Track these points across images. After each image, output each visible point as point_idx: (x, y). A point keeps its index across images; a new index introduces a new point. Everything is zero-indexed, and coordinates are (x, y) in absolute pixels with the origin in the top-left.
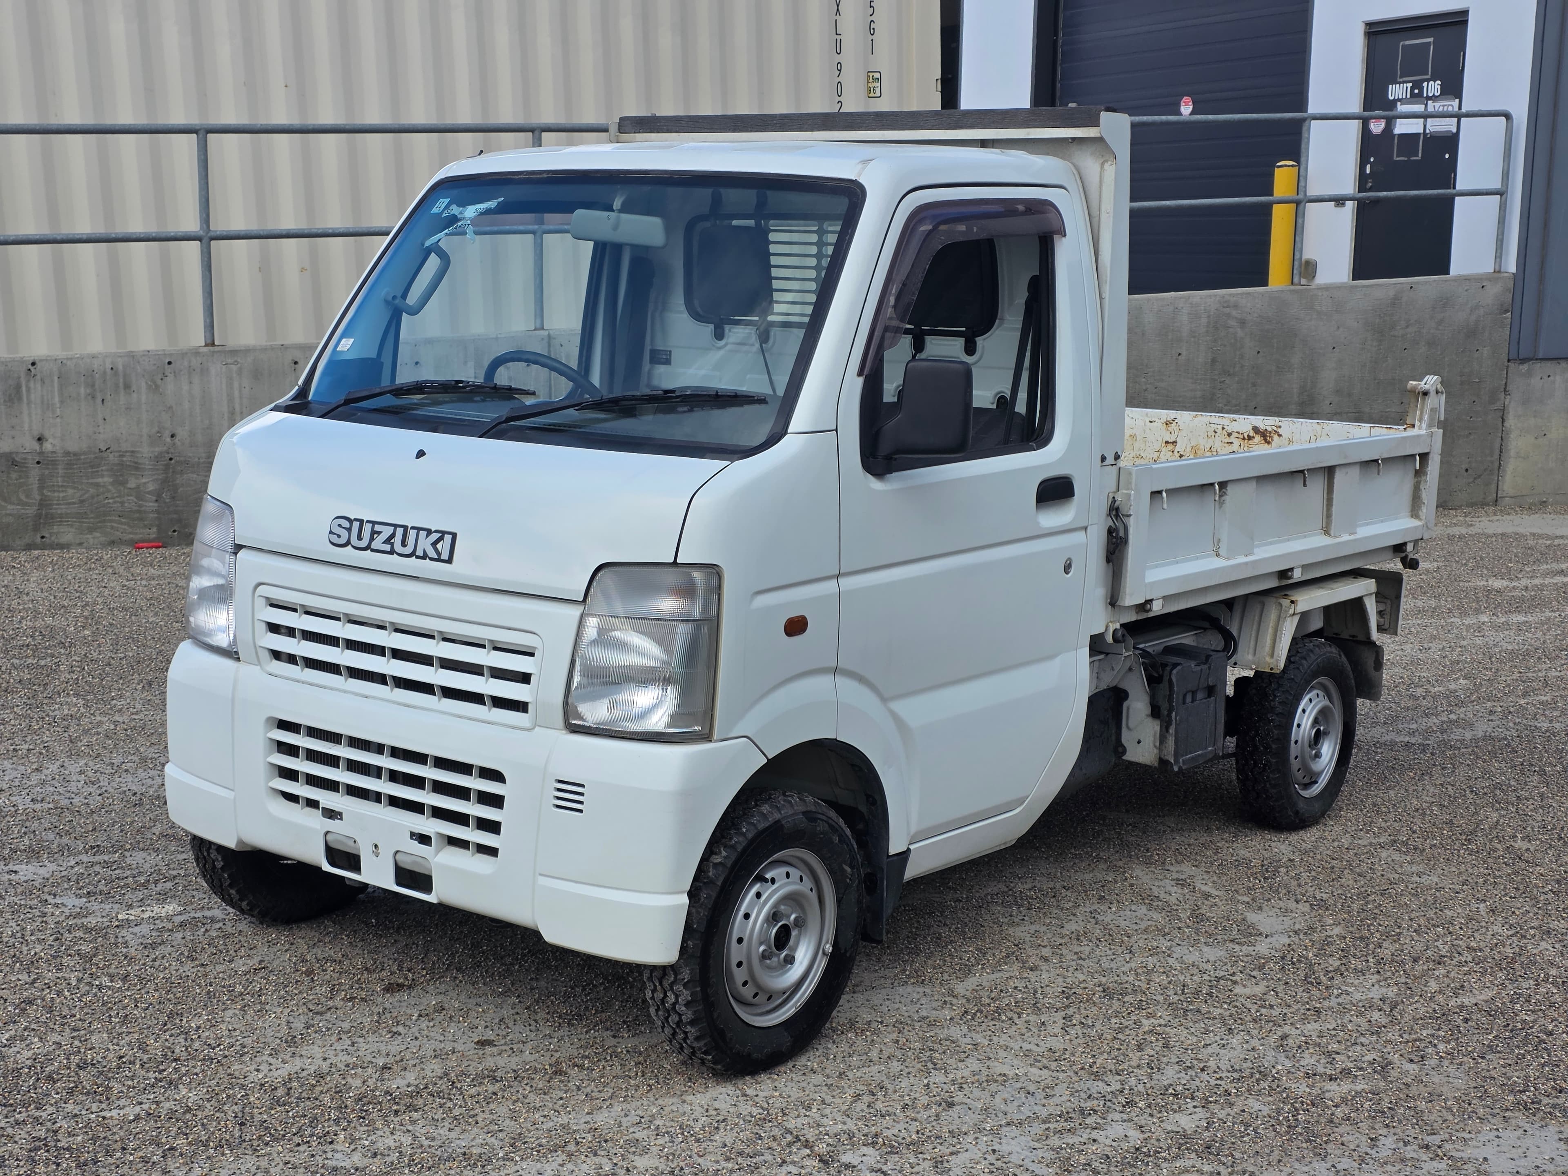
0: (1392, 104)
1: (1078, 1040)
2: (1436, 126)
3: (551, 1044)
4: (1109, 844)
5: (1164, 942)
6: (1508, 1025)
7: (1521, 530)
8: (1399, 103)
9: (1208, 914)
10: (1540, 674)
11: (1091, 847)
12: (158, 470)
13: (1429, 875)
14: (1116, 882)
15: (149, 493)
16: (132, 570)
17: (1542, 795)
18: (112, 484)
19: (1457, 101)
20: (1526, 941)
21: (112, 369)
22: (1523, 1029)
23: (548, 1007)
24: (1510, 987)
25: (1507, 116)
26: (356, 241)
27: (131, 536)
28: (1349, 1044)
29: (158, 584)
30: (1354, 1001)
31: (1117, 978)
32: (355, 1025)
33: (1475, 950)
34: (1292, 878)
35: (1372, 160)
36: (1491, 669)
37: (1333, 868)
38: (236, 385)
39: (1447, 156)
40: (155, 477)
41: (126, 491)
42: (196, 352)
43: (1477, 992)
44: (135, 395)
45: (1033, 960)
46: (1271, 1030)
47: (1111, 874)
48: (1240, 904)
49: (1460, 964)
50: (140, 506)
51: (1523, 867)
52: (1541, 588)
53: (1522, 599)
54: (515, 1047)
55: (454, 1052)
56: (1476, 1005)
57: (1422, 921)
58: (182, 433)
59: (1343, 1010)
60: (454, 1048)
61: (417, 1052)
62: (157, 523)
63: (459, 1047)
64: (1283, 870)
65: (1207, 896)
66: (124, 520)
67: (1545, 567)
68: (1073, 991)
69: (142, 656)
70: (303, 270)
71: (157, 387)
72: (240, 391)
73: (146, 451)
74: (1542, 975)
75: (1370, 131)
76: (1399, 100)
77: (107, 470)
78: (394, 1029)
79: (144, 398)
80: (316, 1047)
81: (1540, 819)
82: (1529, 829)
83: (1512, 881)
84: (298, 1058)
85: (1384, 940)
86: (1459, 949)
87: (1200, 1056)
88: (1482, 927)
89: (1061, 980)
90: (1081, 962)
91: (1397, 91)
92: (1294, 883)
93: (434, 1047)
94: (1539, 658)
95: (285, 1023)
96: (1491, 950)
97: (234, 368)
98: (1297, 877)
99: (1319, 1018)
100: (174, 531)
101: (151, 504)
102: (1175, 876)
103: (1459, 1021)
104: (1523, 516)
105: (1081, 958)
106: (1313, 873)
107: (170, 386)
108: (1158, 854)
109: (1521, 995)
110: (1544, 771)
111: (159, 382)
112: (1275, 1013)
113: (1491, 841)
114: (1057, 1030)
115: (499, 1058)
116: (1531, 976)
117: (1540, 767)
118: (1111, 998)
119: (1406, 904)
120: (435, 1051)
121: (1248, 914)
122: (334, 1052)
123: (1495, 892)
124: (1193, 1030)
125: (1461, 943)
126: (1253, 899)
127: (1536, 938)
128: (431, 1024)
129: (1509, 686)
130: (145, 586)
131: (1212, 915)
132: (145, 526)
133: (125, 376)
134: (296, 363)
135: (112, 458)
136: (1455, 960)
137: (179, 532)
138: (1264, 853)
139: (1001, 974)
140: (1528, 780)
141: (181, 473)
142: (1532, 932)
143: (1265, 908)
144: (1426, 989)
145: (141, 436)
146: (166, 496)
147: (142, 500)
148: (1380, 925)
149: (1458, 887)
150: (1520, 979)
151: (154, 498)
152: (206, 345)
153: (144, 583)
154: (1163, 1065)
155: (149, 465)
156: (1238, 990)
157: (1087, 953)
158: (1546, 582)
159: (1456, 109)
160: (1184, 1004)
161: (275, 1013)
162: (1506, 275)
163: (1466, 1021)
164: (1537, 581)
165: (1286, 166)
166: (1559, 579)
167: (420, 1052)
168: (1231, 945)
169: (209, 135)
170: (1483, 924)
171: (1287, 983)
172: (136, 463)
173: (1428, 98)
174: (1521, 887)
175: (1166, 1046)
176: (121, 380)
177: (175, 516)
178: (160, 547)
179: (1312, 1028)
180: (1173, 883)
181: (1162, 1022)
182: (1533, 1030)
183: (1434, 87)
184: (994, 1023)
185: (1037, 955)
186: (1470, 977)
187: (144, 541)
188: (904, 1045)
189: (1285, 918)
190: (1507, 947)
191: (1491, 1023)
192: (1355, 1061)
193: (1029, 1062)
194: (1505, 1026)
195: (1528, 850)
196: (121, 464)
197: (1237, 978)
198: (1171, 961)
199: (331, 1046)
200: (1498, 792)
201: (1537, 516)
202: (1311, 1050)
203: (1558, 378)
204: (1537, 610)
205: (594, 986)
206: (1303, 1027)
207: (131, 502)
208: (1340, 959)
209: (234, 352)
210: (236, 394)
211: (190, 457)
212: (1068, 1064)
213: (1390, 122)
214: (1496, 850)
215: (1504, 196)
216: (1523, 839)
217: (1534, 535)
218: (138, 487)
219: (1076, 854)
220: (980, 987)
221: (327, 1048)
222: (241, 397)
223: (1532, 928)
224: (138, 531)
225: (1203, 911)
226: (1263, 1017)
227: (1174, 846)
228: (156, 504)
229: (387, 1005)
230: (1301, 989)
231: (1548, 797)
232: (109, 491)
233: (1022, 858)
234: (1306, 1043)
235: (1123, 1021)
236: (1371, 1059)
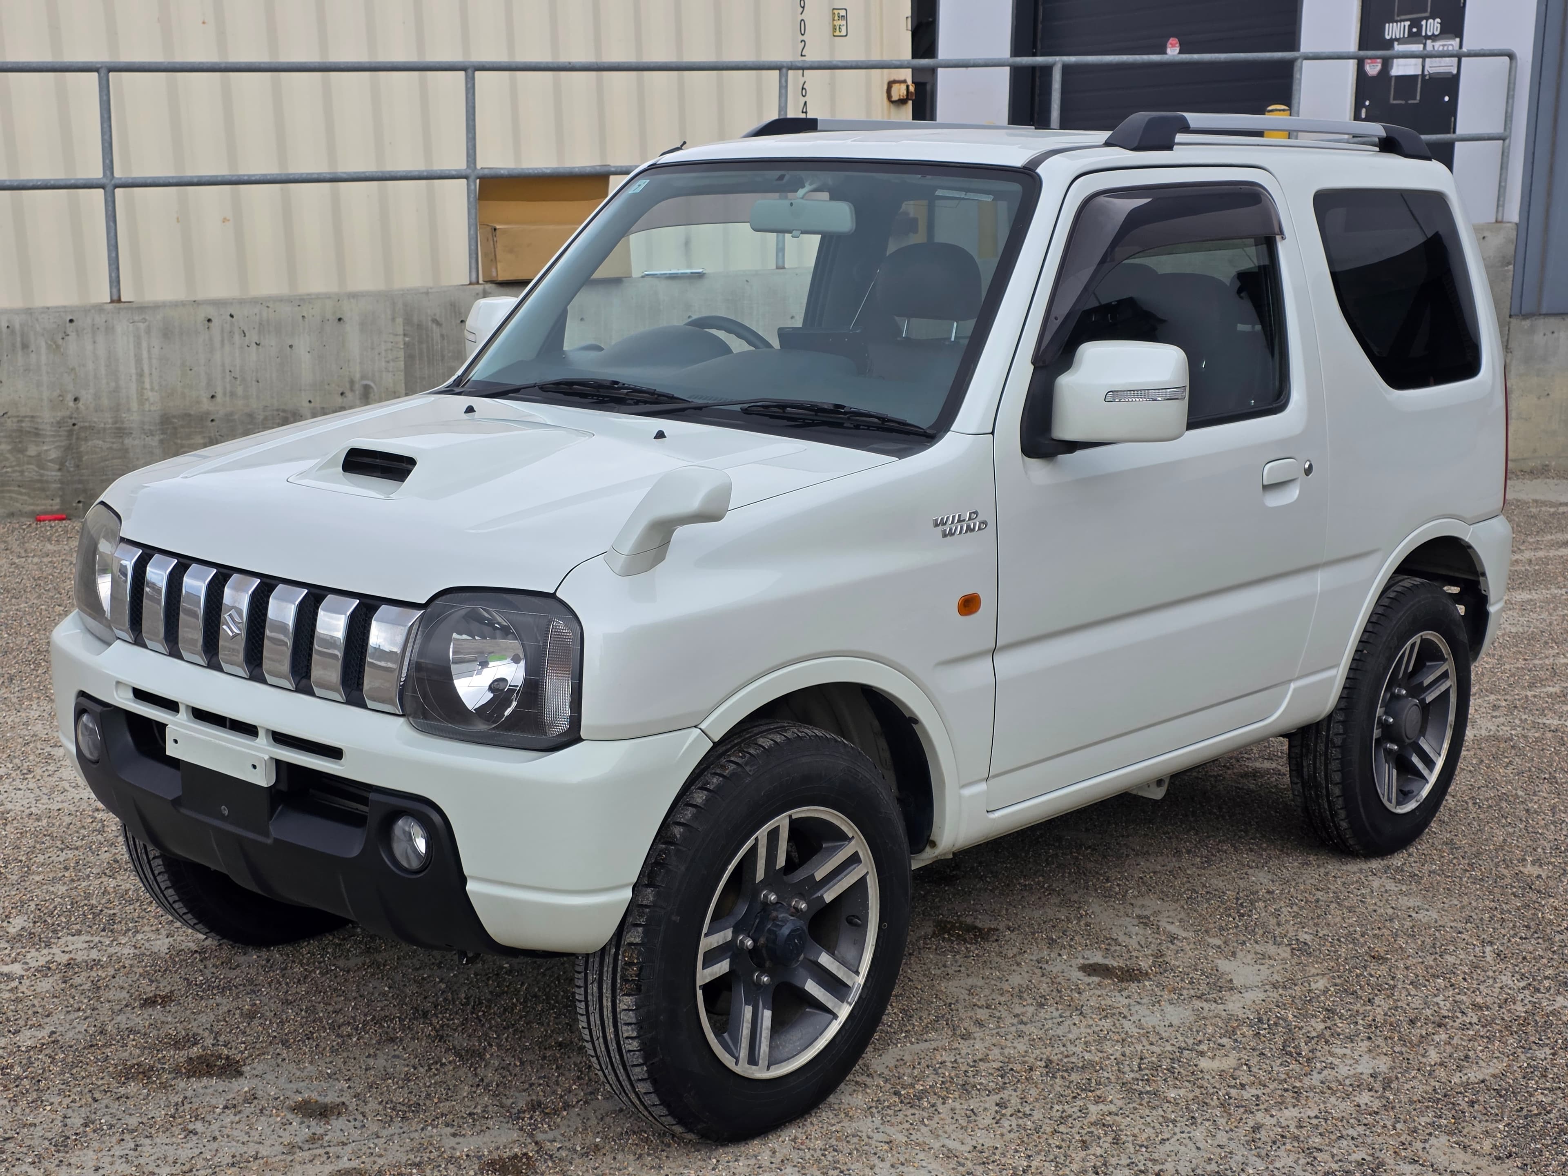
0: (1389, 44)
1: (1012, 1135)
2: (1435, 66)
3: (376, 1145)
4: (1065, 872)
5: (1121, 999)
6: (1522, 1108)
7: (1523, 496)
8: (1396, 43)
9: (1173, 962)
10: (1547, 662)
11: (1043, 876)
12: (60, 436)
13: (1427, 910)
14: (1069, 920)
15: (51, 461)
16: (27, 545)
17: (1553, 809)
18: (10, 451)
19: (1458, 40)
20: (1540, 995)
21: (8, 327)
22: (1540, 1114)
23: (382, 1094)
24: (1523, 1057)
25: (1511, 56)
26: (282, 189)
27: (32, 508)
28: (1333, 1137)
29: (50, 562)
30: (1340, 1078)
31: (1063, 1049)
32: (145, 1120)
33: (1481, 1008)
34: (1272, 914)
35: (1367, 103)
36: (1494, 655)
37: (1317, 901)
38: (144, 345)
39: (1447, 99)
40: (57, 444)
41: (26, 459)
42: (99, 308)
43: (1484, 1064)
44: (33, 356)
45: (966, 1025)
46: (1241, 1119)
47: (1064, 911)
48: (1210, 949)
49: (1464, 1027)
50: (42, 475)
51: (1534, 898)
52: (1545, 562)
53: (1526, 574)
54: (331, 1150)
55: (256, 1158)
56: (1483, 1082)
57: (1420, 970)
58: (87, 396)
59: (1327, 1089)
60: (257, 1153)
61: (211, 1159)
62: (60, 493)
63: (264, 1151)
64: (1261, 904)
65: (1173, 939)
66: (24, 491)
67: (1549, 537)
68: (1011, 1066)
69: (11, 645)
70: (225, 220)
71: (58, 347)
72: (149, 351)
73: (47, 417)
74: (1560, 1041)
75: (1365, 73)
76: (1396, 40)
77: (5, 437)
78: (191, 1127)
79: (43, 358)
80: (90, 1153)
81: (1551, 837)
82: (1539, 850)
83: (1522, 917)
84: (64, 1167)
85: (1376, 995)
86: (1463, 1006)
87: (1155, 1156)
88: (1488, 977)
89: (996, 1051)
90: (1022, 1027)
91: (1394, 30)
92: (1273, 921)
93: (233, 1150)
94: (1546, 643)
95: (60, 1118)
96: (1500, 1007)
97: (142, 326)
98: (1277, 914)
99: (1298, 1101)
100: (79, 502)
101: (54, 473)
102: (1138, 911)
103: (1464, 1105)
104: (1525, 481)
105: (1022, 1022)
106: (1295, 908)
107: (72, 346)
108: (1118, 885)
109: (1536, 1067)
110: (1555, 777)
111: (60, 342)
112: (1246, 1095)
113: (1497, 865)
114: (988, 1121)
115: (309, 1166)
116: (1548, 1042)
117: (1550, 773)
118: (1054, 1077)
119: (1401, 947)
120: (233, 1157)
121: (1219, 961)
122: (110, 1159)
123: (1503, 931)
124: (1149, 1119)
125: (1464, 998)
126: (1225, 943)
127: (1552, 992)
128: (237, 1119)
129: (1513, 675)
130: (36, 564)
131: (1177, 963)
132: (47, 497)
133: (22, 335)
134: (209, 320)
135: (10, 424)
136: (1458, 1021)
137: (84, 503)
138: (1240, 882)
139: (926, 1045)
140: (1537, 789)
141: (86, 439)
142: (1547, 983)
143: (1240, 955)
144: (1424, 1060)
145: (42, 400)
146: (70, 465)
147: (43, 469)
148: (1372, 976)
149: (1460, 926)
150: (1535, 1047)
151: (57, 467)
152: (112, 301)
153: (36, 560)
154: (1111, 1169)
155: (51, 431)
156: (1204, 1063)
157: (1029, 1015)
158: (1551, 555)
159: (1457, 47)
160: (1140, 1083)
161: (52, 1104)
162: (1509, 225)
163: (1472, 1103)
164: (1541, 554)
165: (1277, 110)
166: (1565, 551)
167: (216, 1159)
168: (1198, 1004)
169: (111, 74)
170: (1490, 973)
171: (1263, 1054)
172: (36, 429)
173: (1427, 37)
174: (1532, 924)
175: (1116, 1141)
176: (19, 339)
177: (80, 486)
178: (64, 519)
179: (1289, 1114)
180: (1136, 922)
181: (1113, 1108)
182: (1552, 1116)
183: (1433, 26)
184: (913, 1111)
185: (971, 1018)
186: (1476, 1044)
187: (46, 513)
188: (802, 1144)
189: (1261, 967)
190: (1519, 1003)
191: (1502, 1107)
192: (1340, 1160)
193: (951, 1166)
194: (1517, 1111)
195: (1539, 876)
196: (20, 430)
197: (1203, 1047)
198: (1127, 1024)
199: (109, 1150)
200: (1504, 804)
201: (1539, 481)
202: (1289, 1147)
203: (1562, 335)
204: (1542, 586)
205: (443, 1065)
206: (1279, 1114)
207: (31, 473)
208: (1324, 1021)
209: (142, 309)
210: (145, 354)
211: (95, 422)
212: (997, 1169)
213: (1387, 64)
214: (1503, 877)
215: (1507, 141)
216: (1533, 863)
217: (1536, 501)
218: (39, 455)
219: (1025, 885)
220: (902, 1062)
221: (104, 1153)
222: (150, 358)
223: (1546, 978)
224: (39, 502)
225: (1167, 959)
226: (1232, 1101)
227: (1137, 874)
228: (59, 474)
229: (189, 1093)
230: (1279, 1062)
231: (1560, 810)
232: (7, 459)
233: (963, 890)
234: (1283, 1136)
235: (1066, 1107)
236: (1359, 1159)
